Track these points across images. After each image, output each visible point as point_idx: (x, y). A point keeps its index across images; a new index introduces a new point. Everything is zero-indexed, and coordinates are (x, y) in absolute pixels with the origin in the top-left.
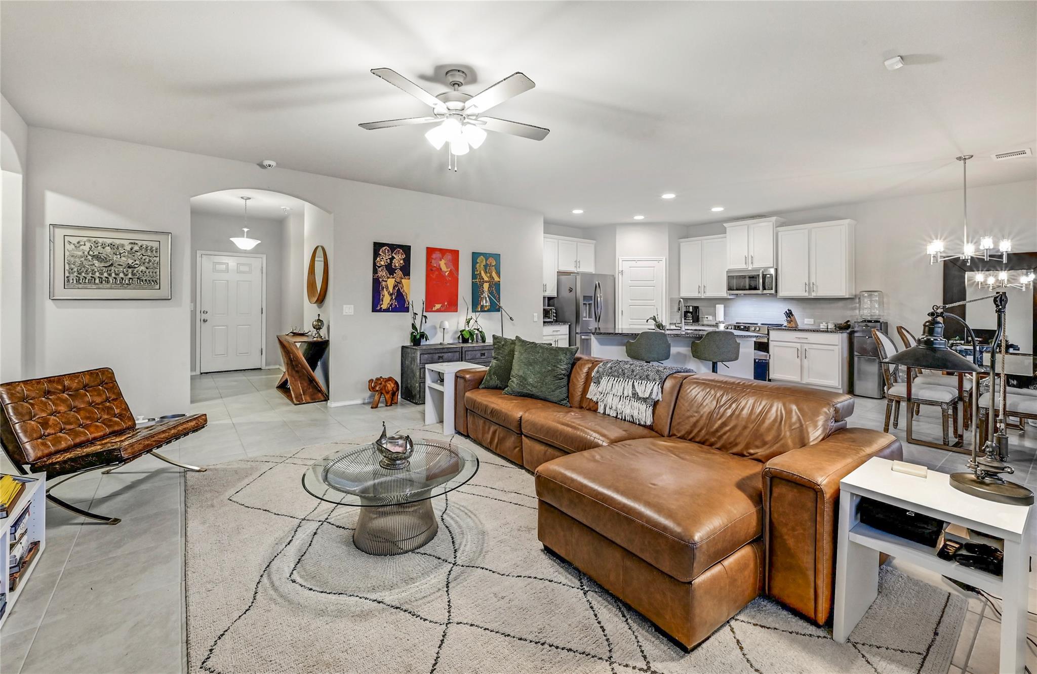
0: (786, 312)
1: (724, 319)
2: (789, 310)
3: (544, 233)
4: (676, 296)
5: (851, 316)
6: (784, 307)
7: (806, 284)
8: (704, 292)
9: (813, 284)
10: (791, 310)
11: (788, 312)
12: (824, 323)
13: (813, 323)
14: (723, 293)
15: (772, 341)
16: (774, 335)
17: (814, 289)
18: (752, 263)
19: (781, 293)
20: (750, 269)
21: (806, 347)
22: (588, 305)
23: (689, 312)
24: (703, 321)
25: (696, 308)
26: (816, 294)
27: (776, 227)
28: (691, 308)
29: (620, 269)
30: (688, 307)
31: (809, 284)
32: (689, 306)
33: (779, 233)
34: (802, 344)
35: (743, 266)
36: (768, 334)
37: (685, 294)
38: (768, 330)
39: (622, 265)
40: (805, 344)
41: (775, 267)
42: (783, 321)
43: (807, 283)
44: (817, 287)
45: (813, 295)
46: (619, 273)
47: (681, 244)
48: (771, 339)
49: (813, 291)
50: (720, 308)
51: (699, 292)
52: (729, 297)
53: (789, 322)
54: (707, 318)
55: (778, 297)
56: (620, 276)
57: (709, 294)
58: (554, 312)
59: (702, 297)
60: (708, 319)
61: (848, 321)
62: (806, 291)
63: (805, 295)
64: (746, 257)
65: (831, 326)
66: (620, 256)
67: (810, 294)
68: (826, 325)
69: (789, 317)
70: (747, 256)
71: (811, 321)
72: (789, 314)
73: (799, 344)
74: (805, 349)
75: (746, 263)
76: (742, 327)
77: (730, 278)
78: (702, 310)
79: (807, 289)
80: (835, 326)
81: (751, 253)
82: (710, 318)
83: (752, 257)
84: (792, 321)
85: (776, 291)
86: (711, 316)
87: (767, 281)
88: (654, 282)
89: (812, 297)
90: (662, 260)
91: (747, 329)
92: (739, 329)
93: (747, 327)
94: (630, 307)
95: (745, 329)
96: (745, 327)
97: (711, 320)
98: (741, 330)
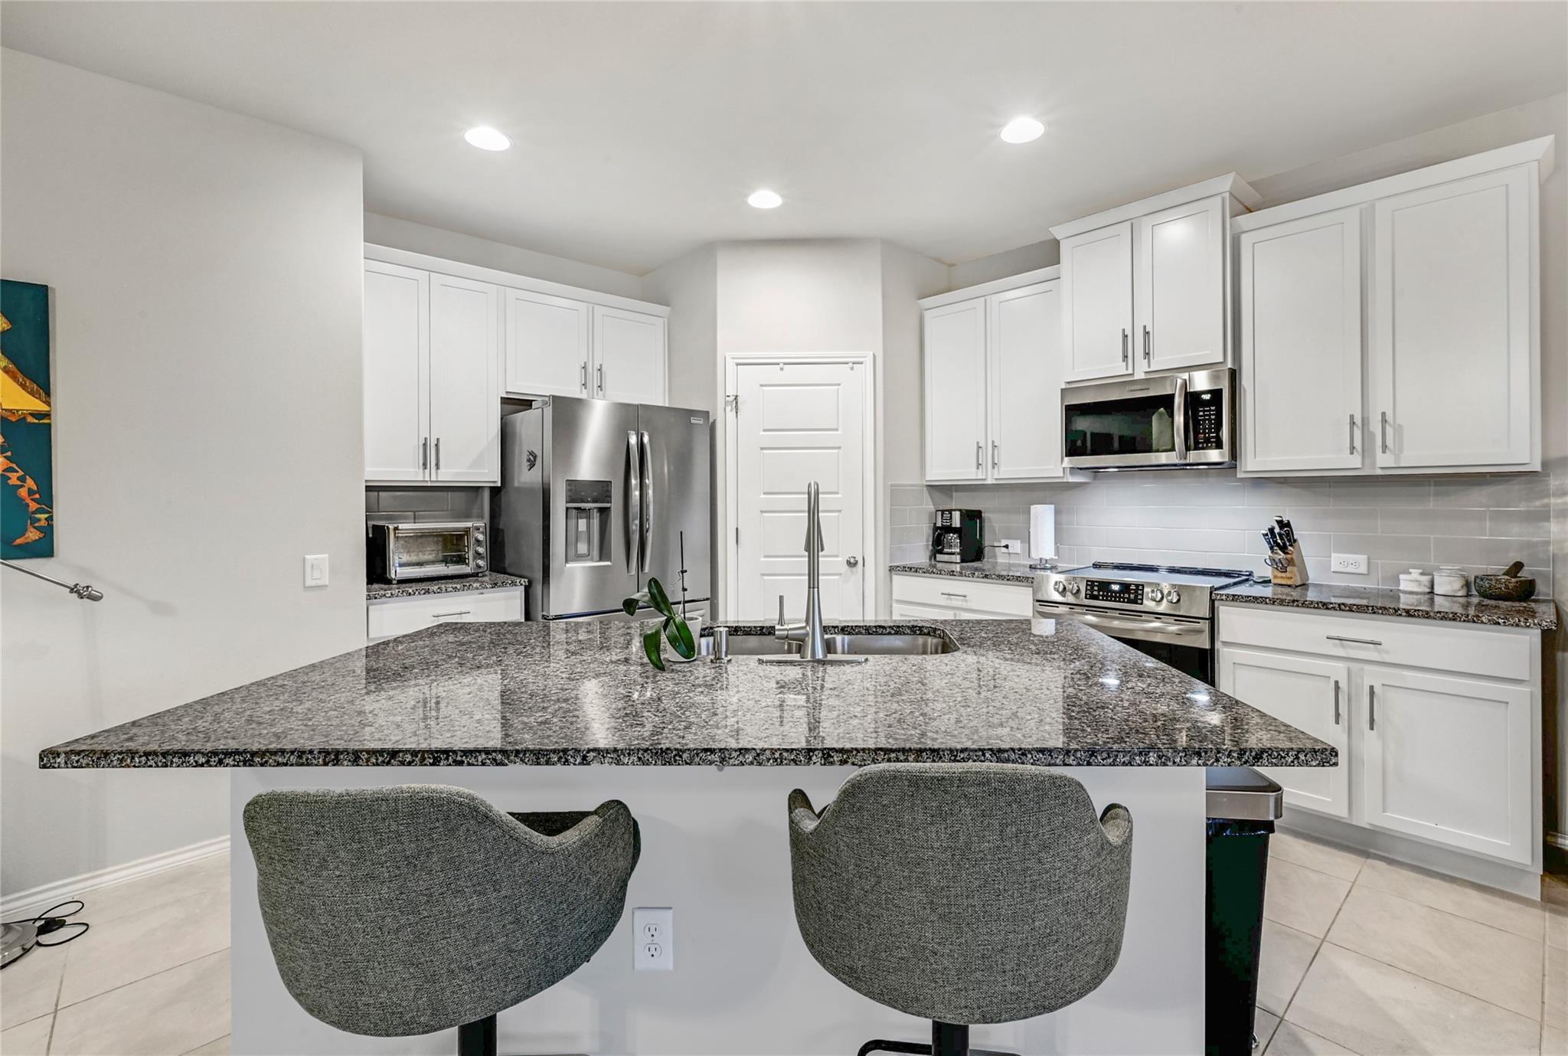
0: (1272, 530)
1: (1057, 551)
2: (1281, 523)
3: (364, 241)
4: (910, 479)
5: (1530, 545)
6: (1264, 513)
7: (1353, 423)
8: (994, 464)
9: (1384, 421)
10: (1288, 525)
11: (1277, 530)
12: (1415, 574)
13: (1363, 569)
14: (1054, 464)
15: (1225, 643)
16: (1233, 621)
17: (1389, 442)
18: (1147, 354)
19: (1252, 462)
20: (1139, 375)
21: (1372, 676)
22: (596, 516)
23: (949, 529)
24: (995, 556)
25: (973, 517)
26: (1397, 458)
27: (1234, 215)
28: (957, 516)
29: (731, 392)
30: (947, 515)
31: (1365, 421)
32: (950, 511)
33: (1244, 237)
34: (1354, 666)
35: (1119, 368)
36: (1212, 620)
37: (939, 472)
38: (1212, 602)
39: (733, 379)
40: (1367, 667)
41: (1230, 365)
42: (1258, 559)
43: (1358, 420)
44: (1399, 430)
45: (1383, 462)
46: (726, 403)
47: (928, 315)
48: (1224, 634)
49: (1385, 448)
50: (1043, 517)
51: (979, 465)
52: (1071, 479)
53: (1281, 567)
54: (1007, 547)
55: (1240, 475)
56: (731, 415)
57: (1012, 469)
58: (478, 541)
59: (989, 481)
60: (1011, 550)
61: (1518, 566)
62: (1352, 449)
63: (1351, 463)
64: (1126, 336)
65: (1447, 584)
66: (727, 352)
67: (1367, 461)
68: (1426, 579)
69: (1284, 549)
70: (1129, 332)
71: (1357, 562)
72: (1282, 538)
73: (1341, 665)
74: (1372, 688)
75: (1125, 357)
76: (1116, 588)
77: (1072, 412)
78: (994, 522)
79: (1358, 443)
80: (1467, 585)
81: (1143, 319)
82: (1016, 546)
83: (1147, 333)
84: (1291, 562)
85: (1234, 454)
86: (1019, 541)
87: (1205, 415)
88: (839, 432)
89: (1379, 472)
90: (862, 363)
91: (1132, 596)
92: (1103, 596)
93: (1133, 587)
94: (763, 516)
95: (1127, 596)
96: (1126, 587)
97: (1018, 554)
98: (1111, 596)
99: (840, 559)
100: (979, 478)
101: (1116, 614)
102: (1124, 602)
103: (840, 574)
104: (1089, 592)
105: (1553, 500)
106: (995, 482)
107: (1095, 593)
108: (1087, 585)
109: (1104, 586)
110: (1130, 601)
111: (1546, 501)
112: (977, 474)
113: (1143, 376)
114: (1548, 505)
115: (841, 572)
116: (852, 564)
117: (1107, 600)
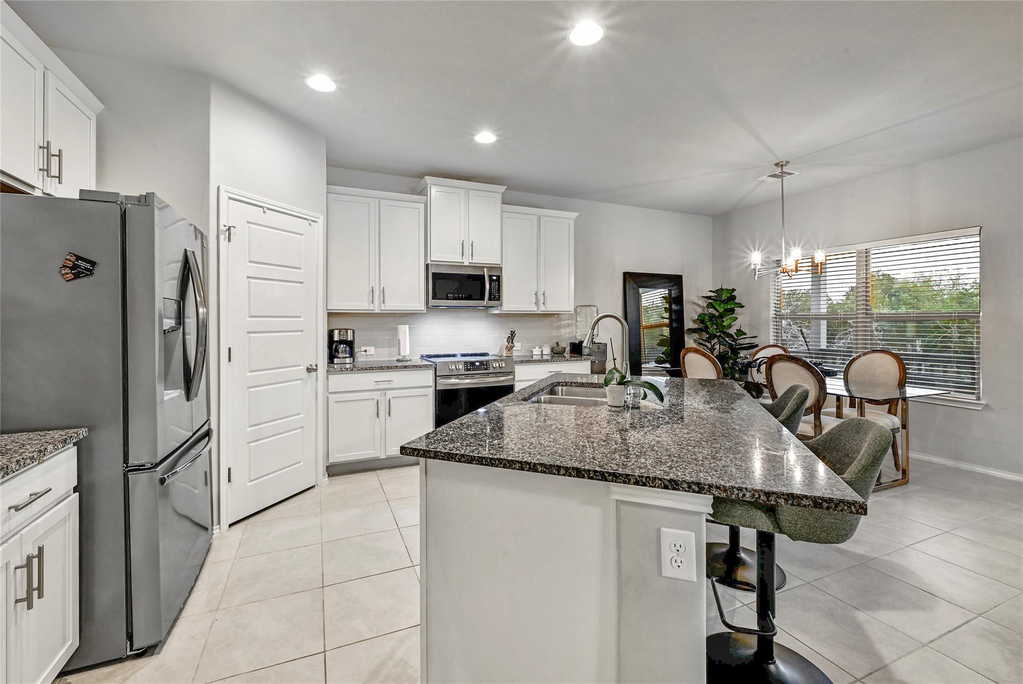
0: (508, 334)
6: (507, 328)
8: (382, 301)
9: (543, 295)
10: (513, 332)
12: (538, 348)
13: (526, 347)
14: (418, 304)
18: (471, 254)
19: (505, 307)
23: (343, 341)
27: (502, 203)
28: (349, 332)
29: (224, 222)
30: (344, 332)
32: (346, 330)
33: (503, 214)
35: (458, 258)
41: (501, 265)
46: (219, 231)
49: (544, 304)
50: (404, 332)
51: (370, 301)
54: (366, 351)
56: (223, 244)
57: (391, 304)
59: (376, 311)
60: (368, 353)
61: (558, 343)
64: (463, 244)
65: (547, 351)
66: (220, 182)
67: (539, 309)
68: (540, 350)
72: (512, 337)
75: (462, 253)
76: (477, 364)
78: (358, 337)
81: (472, 238)
82: (371, 350)
83: (473, 246)
86: (373, 347)
87: (494, 286)
88: (302, 271)
89: (540, 313)
90: (316, 222)
91: (485, 367)
92: (473, 368)
93: (485, 362)
94: (249, 336)
95: (483, 367)
96: (481, 363)
97: (373, 355)
98: (476, 368)
99: (302, 367)
100: (371, 309)
101: (479, 376)
102: (482, 370)
103: (302, 379)
104: (466, 368)
105: (563, 322)
106: (380, 312)
107: (469, 368)
108: (465, 364)
109: (473, 363)
110: (485, 369)
111: (560, 323)
112: (369, 307)
113: (468, 264)
114: (561, 324)
115: (302, 378)
116: (309, 370)
117: (475, 370)
